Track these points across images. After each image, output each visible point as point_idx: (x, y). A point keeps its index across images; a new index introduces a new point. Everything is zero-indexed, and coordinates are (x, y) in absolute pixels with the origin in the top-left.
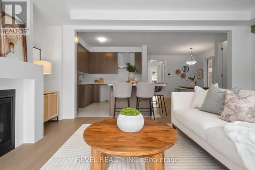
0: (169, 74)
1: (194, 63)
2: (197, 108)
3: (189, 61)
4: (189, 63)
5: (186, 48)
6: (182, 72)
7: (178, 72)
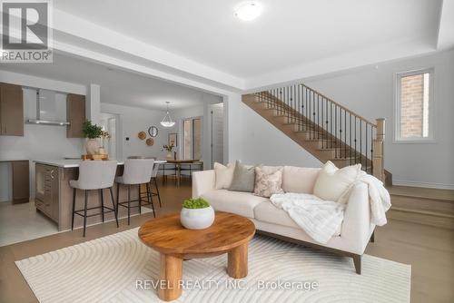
0: (127, 139)
1: (171, 124)
2: (223, 188)
3: (166, 121)
4: (165, 124)
5: (160, 102)
6: (148, 137)
7: (141, 135)
